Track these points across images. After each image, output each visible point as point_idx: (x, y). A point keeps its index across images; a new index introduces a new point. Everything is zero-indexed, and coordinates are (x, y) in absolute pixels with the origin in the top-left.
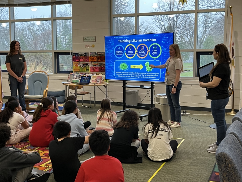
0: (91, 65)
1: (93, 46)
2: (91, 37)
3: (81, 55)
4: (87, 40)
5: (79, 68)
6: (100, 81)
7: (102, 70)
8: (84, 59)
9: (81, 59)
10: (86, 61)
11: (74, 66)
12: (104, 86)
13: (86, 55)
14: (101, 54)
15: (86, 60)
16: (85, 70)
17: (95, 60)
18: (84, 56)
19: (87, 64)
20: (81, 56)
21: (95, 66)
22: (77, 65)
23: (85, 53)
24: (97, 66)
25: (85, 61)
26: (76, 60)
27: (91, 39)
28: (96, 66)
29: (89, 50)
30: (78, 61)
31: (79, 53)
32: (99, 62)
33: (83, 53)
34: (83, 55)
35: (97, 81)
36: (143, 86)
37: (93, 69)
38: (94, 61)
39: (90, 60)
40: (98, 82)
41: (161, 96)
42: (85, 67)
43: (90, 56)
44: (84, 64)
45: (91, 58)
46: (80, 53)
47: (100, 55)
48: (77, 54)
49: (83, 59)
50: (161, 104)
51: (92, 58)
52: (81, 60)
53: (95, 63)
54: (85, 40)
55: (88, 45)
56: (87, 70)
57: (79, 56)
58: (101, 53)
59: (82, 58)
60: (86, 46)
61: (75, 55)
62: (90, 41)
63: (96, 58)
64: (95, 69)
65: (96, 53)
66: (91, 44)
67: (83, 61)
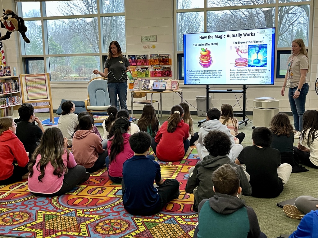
0: (151, 69)
1: (154, 47)
3: (139, 58)
4: (145, 39)
5: (137, 73)
7: (165, 74)
8: (143, 62)
10: (145, 64)
12: (179, 92)
13: (145, 58)
14: (165, 56)
16: (144, 75)
17: (157, 64)
18: (142, 59)
19: (147, 69)
21: (156, 70)
23: (144, 55)
24: (159, 70)
26: (133, 64)
27: (150, 38)
29: (149, 52)
30: (135, 65)
31: (136, 55)
32: (162, 65)
33: (141, 55)
37: (155, 74)
38: (155, 64)
39: (149, 64)
42: (144, 71)
43: (149, 58)
44: (143, 69)
45: (151, 61)
46: (138, 55)
47: (163, 57)
48: (134, 56)
51: (153, 61)
52: (138, 64)
53: (156, 67)
54: (143, 41)
55: (147, 46)
56: (147, 75)
58: (165, 54)
59: (140, 61)
60: (145, 47)
61: (131, 57)
62: (150, 41)
63: (157, 60)
64: (157, 73)
65: (157, 55)
66: (151, 44)
67: (141, 65)
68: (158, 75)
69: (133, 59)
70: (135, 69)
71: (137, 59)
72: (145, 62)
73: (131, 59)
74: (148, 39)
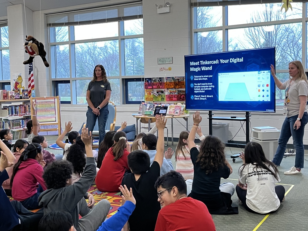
0: (167, 93)
1: (170, 69)
2: (167, 58)
4: (161, 61)
5: (152, 97)
6: (179, 112)
7: (181, 98)
8: (159, 85)
9: (155, 85)
10: (161, 88)
11: (147, 94)
12: (184, 118)
13: (161, 81)
14: (180, 79)
15: (161, 86)
16: (160, 99)
17: (173, 87)
18: (158, 82)
19: (162, 92)
20: (155, 82)
22: (150, 93)
23: (160, 78)
24: (175, 93)
25: (159, 88)
26: (149, 87)
27: (166, 60)
28: (173, 93)
29: (164, 75)
30: (151, 88)
31: (152, 78)
32: (177, 88)
33: (157, 78)
34: (157, 80)
35: (175, 112)
36: (235, 117)
37: (170, 98)
38: (171, 88)
39: (165, 87)
40: (177, 113)
41: (260, 130)
42: (159, 95)
43: (165, 81)
44: (159, 92)
45: (166, 84)
46: (154, 78)
47: (178, 79)
48: (150, 79)
49: (158, 85)
50: (261, 140)
51: (168, 84)
52: (154, 87)
53: (172, 90)
54: (160, 62)
55: (163, 68)
56: (163, 99)
57: (153, 82)
58: (180, 77)
60: (161, 69)
61: (147, 80)
62: (166, 63)
63: (173, 83)
64: (172, 97)
65: (173, 78)
66: (167, 66)
67: (157, 88)
68: (174, 99)
69: (150, 82)
72: (161, 85)
73: (148, 82)
74: (164, 61)
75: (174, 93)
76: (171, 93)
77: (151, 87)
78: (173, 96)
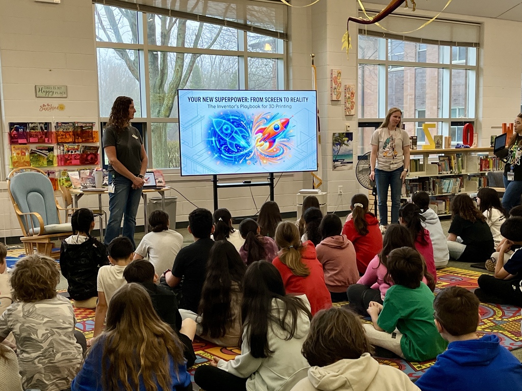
2: (57, 88)
3: (33, 128)
5: (28, 160)
7: (87, 160)
8: (42, 137)
9: (34, 137)
11: (15, 155)
13: (46, 129)
14: (86, 126)
17: (71, 140)
18: (39, 130)
19: (50, 150)
20: (32, 131)
21: (70, 153)
22: (22, 152)
23: (46, 124)
25: (44, 142)
26: (20, 141)
27: (55, 91)
28: (72, 152)
29: (53, 118)
30: (26, 142)
31: (29, 123)
32: (80, 143)
33: (40, 123)
34: (39, 128)
37: (66, 160)
38: (68, 142)
43: (53, 130)
44: (42, 150)
46: (32, 123)
47: (82, 127)
48: (24, 125)
49: (39, 137)
51: (62, 135)
52: (31, 140)
53: (71, 146)
54: (39, 94)
56: (50, 162)
58: (86, 123)
59: (37, 136)
61: (16, 127)
62: (55, 96)
63: (71, 134)
64: (71, 159)
65: (73, 124)
67: (38, 143)
68: (74, 162)
69: (21, 130)
70: (24, 151)
71: (28, 131)
72: (46, 137)
73: (17, 129)
74: (49, 92)
75: (74, 151)
76: (69, 151)
77: (24, 141)
78: (73, 157)
